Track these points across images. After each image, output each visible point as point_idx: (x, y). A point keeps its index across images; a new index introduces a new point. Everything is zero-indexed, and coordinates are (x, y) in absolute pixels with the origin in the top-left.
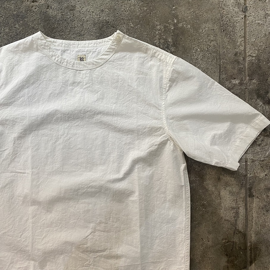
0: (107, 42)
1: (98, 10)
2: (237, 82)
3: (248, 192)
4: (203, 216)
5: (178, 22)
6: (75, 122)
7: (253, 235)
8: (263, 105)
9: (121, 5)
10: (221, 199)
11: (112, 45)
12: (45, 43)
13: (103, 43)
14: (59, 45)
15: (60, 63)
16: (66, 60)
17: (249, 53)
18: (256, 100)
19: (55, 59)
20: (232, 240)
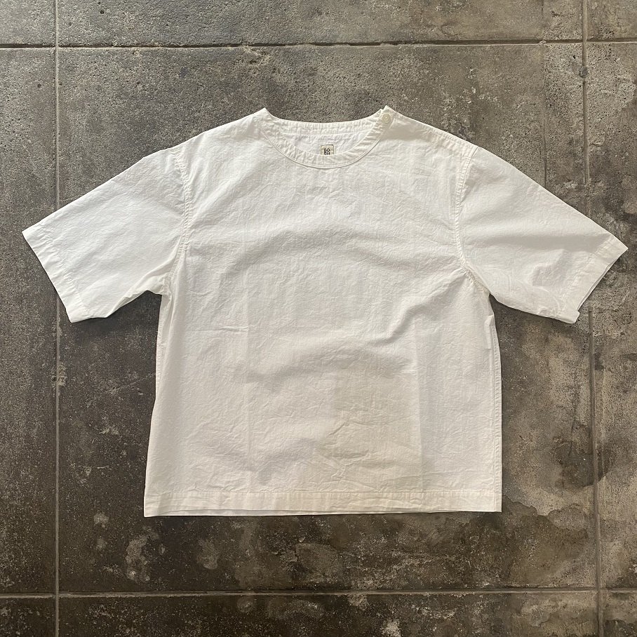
0: (367, 124)
1: (352, 74)
2: (573, 186)
3: (594, 360)
4: (521, 399)
5: (479, 92)
6: (316, 250)
7: (603, 431)
8: (615, 222)
9: (389, 67)
10: (549, 372)
11: (376, 129)
12: (273, 126)
13: (361, 126)
14: (291, 130)
15: (294, 157)
16: (303, 154)
17: (592, 141)
18: (604, 215)
19: (286, 151)
20: (569, 439)
